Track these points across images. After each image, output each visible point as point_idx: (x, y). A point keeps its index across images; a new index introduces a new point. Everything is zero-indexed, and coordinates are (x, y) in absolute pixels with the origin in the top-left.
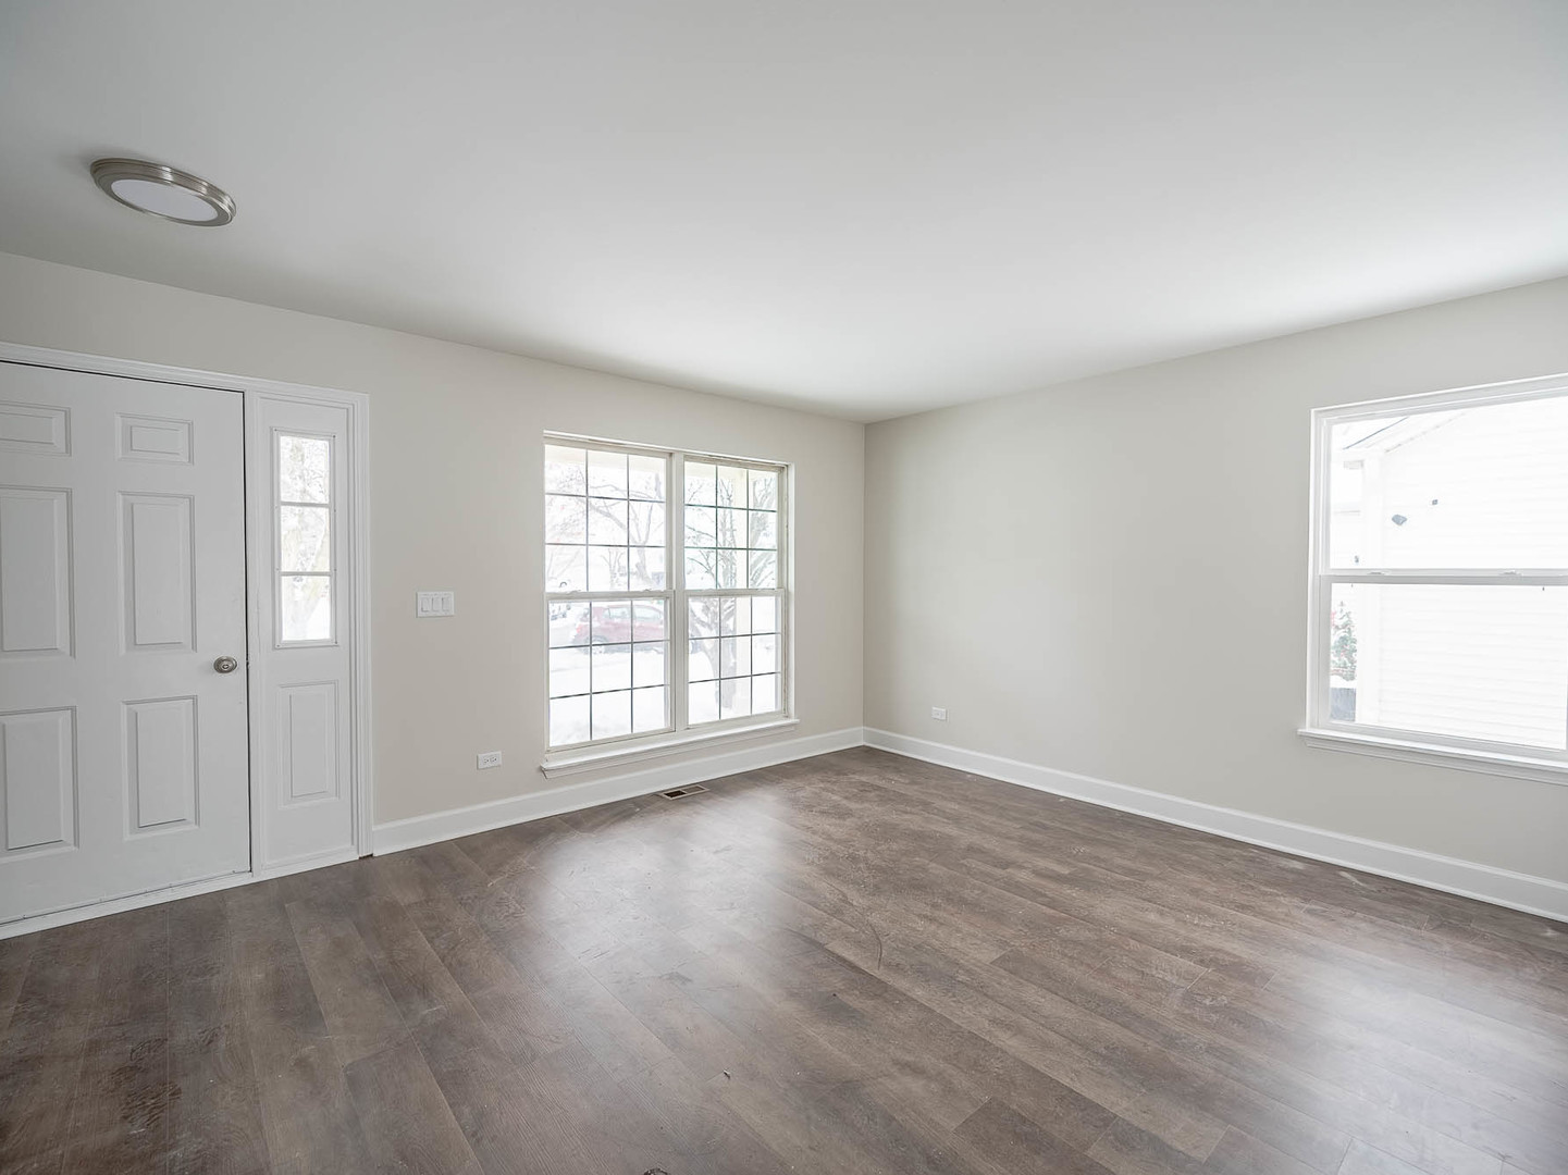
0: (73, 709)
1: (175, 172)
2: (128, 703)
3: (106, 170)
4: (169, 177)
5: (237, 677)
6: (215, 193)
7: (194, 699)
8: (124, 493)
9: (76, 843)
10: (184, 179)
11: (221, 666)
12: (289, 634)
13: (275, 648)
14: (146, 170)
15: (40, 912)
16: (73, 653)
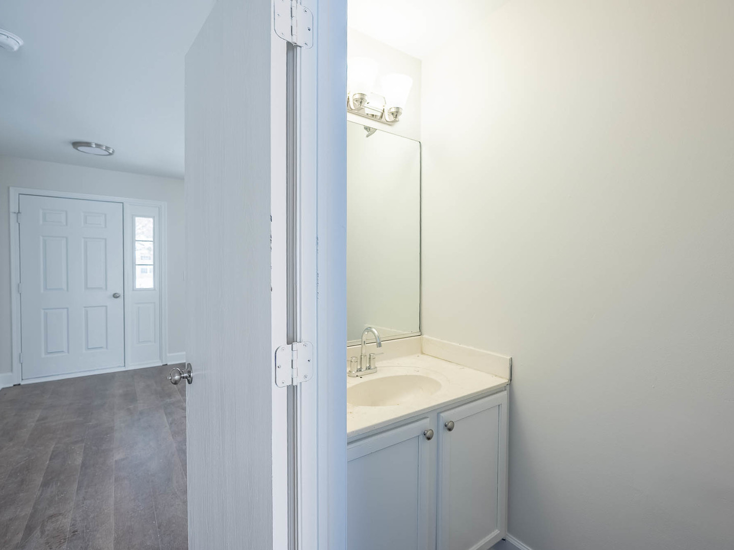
0: (67, 308)
1: (96, 144)
2: (85, 307)
3: (76, 144)
4: (94, 146)
5: (120, 300)
6: (107, 148)
7: (106, 306)
8: (84, 238)
9: (68, 352)
10: (98, 146)
11: (115, 296)
12: (138, 286)
13: (133, 290)
14: (88, 144)
15: (57, 374)
16: (67, 290)
